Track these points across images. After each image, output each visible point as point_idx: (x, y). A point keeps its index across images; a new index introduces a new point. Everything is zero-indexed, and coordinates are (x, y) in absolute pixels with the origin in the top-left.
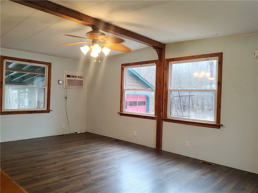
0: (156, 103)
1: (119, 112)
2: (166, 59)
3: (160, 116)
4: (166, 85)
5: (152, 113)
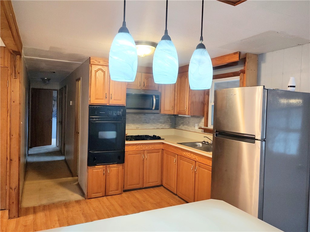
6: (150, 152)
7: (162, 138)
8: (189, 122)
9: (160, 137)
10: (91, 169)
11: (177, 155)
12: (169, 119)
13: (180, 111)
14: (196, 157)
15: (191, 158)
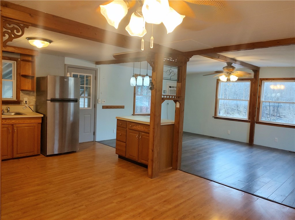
0: (250, 110)
1: (214, 116)
2: (260, 79)
3: (254, 120)
4: (259, 97)
5: (246, 117)
14: (13, 121)
15: (6, 124)
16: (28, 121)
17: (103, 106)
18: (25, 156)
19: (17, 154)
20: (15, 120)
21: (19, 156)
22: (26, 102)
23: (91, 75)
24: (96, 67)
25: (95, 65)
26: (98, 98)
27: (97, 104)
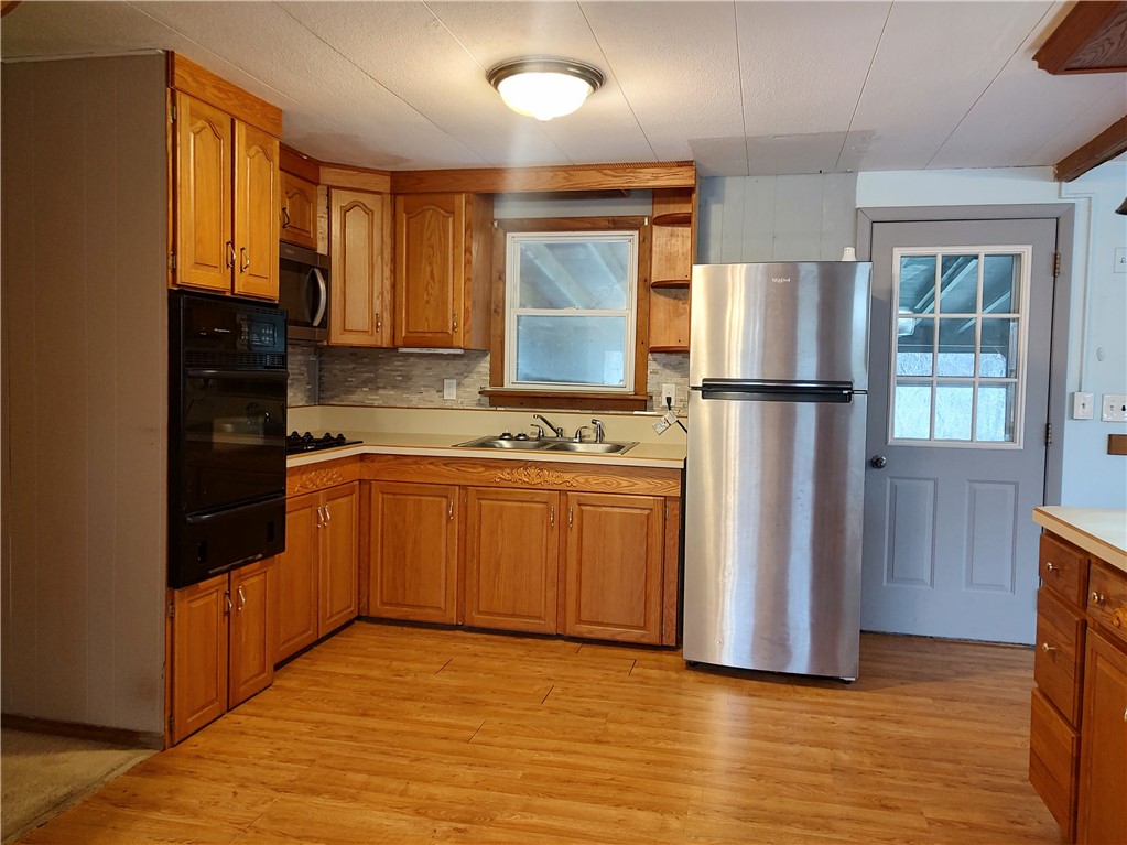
6: (334, 493)
7: (348, 438)
8: (407, 378)
9: (341, 436)
10: (187, 601)
11: (457, 488)
12: (304, 369)
13: (410, 334)
14: (567, 477)
15: (539, 486)
16: (625, 484)
17: (1110, 436)
18: (607, 636)
19: (579, 621)
20: (573, 475)
21: (584, 630)
22: (669, 400)
23: (1027, 251)
24: (1060, 197)
25: (1058, 183)
26: (1071, 386)
27: (1068, 423)
